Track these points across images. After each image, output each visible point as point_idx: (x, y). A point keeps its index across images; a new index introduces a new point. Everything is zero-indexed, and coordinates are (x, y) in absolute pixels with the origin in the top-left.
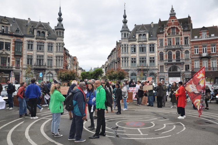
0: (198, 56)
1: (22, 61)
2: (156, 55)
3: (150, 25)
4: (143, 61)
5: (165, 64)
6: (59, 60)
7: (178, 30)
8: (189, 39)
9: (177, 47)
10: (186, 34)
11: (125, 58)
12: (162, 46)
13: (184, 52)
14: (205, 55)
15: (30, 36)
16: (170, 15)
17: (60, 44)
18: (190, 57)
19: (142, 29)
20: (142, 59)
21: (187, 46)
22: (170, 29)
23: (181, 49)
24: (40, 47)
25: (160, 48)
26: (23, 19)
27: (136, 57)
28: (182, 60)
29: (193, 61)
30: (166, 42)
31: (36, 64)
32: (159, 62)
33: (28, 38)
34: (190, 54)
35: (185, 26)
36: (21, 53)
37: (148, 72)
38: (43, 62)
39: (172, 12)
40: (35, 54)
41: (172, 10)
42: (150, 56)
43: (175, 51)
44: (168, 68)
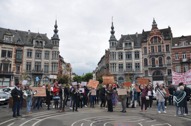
0: (179, 61)
1: (21, 67)
2: (140, 61)
3: (135, 35)
4: (130, 66)
5: (149, 69)
6: (54, 66)
7: (160, 39)
8: (170, 47)
9: (159, 54)
10: (167, 43)
11: (113, 64)
12: (146, 53)
13: (166, 58)
14: (185, 60)
15: (30, 46)
16: (152, 26)
17: (55, 52)
18: (171, 62)
19: (128, 39)
20: (128, 65)
21: (168, 53)
22: (152, 38)
23: (164, 56)
24: (38, 55)
25: (144, 55)
26: (24, 31)
27: (123, 63)
28: (164, 66)
29: (174, 66)
30: (149, 49)
31: (34, 70)
32: (144, 67)
33: (27, 47)
34: (171, 60)
35: (166, 35)
36: (21, 59)
37: (134, 76)
38: (40, 68)
39: (154, 23)
40: (33, 61)
41: (154, 22)
42: (136, 62)
43: (157, 57)
44: (152, 73)
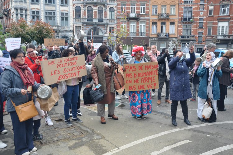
0: (125, 16)
2: (70, 10)
4: (52, 17)
5: (83, 24)
9: (99, 2)
11: (21, 10)
14: (133, 15)
18: (115, 16)
20: (49, 14)
21: (112, 2)
23: (106, 5)
27: (39, 9)
28: (106, 20)
32: (74, 20)
34: (115, 12)
37: (58, 34)
42: (62, 11)
43: (96, 6)
44: (87, 30)
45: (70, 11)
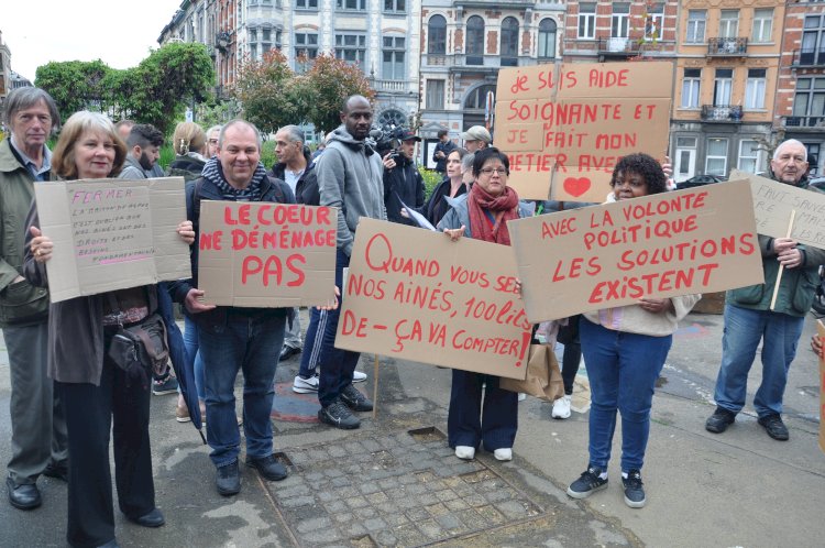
0: (592, 48)
2: (410, 28)
4: (354, 51)
5: (451, 72)
9: (508, 1)
11: (267, 32)
18: (558, 48)
20: (347, 43)
21: (549, 1)
27: (317, 28)
32: (425, 60)
34: (558, 35)
42: (386, 30)
43: (497, 15)
44: (462, 93)
45: (413, 32)
